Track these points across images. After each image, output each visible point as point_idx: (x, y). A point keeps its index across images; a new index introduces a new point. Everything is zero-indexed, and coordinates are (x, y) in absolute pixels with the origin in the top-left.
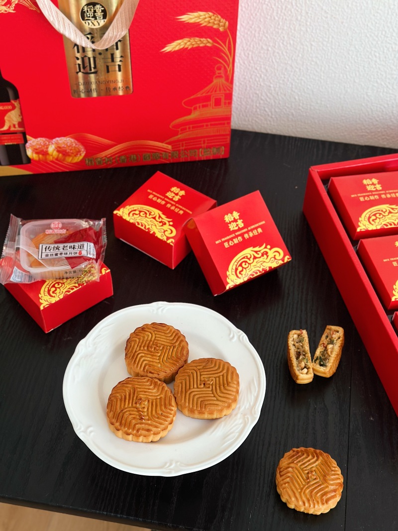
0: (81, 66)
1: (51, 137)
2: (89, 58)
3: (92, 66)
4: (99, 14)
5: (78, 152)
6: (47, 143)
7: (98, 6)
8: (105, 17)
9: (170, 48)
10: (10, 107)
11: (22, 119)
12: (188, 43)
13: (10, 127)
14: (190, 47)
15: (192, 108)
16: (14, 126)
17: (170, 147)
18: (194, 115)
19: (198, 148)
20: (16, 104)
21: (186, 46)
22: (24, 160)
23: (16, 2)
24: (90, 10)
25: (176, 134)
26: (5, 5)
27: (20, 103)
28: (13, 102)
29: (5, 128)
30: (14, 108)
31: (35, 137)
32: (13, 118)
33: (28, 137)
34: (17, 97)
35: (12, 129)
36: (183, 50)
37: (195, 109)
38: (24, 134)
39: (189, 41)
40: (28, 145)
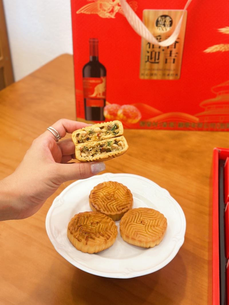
0: (150, 58)
1: (121, 103)
2: (156, 53)
3: (157, 58)
4: (168, 23)
5: (136, 117)
6: (118, 108)
7: (168, 18)
8: (171, 25)
9: (209, 50)
10: (99, 81)
11: (106, 90)
12: (223, 48)
13: (97, 95)
14: (223, 51)
15: (218, 93)
16: (100, 94)
17: (197, 119)
18: (218, 99)
19: (217, 122)
20: (104, 79)
21: (221, 50)
22: (101, 118)
23: (117, 11)
24: (163, 20)
25: (203, 110)
26: (110, 12)
27: (106, 80)
28: (102, 78)
29: (94, 95)
30: (102, 82)
31: (111, 103)
32: (99, 89)
33: (107, 103)
34: (105, 75)
35: (98, 96)
36: (218, 53)
37: (220, 94)
38: (105, 100)
39: (223, 46)
40: (106, 108)
